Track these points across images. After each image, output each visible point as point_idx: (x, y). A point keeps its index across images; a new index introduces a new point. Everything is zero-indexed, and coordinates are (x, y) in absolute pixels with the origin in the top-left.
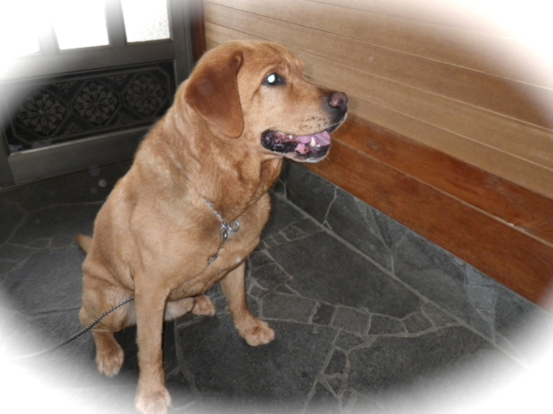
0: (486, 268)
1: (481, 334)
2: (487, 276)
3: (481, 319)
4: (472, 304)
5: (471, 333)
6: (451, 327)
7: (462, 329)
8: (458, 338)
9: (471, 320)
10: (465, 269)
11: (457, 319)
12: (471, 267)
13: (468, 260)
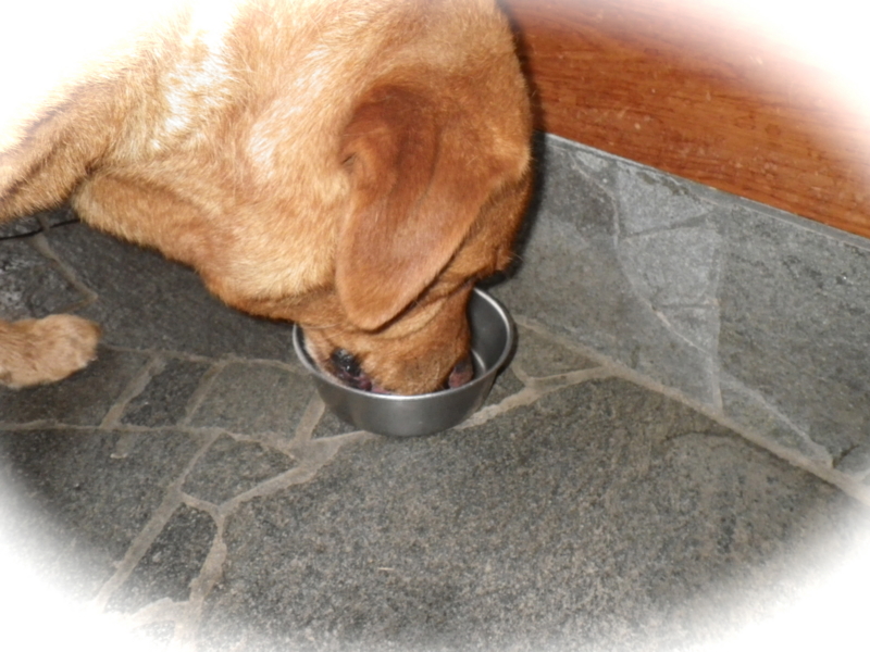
0: (684, 153)
1: (673, 393)
2: (689, 184)
3: (674, 346)
4: (642, 299)
5: (643, 394)
6: (583, 384)
7: (615, 385)
8: (609, 412)
9: (641, 355)
10: (613, 181)
11: (601, 357)
12: (634, 167)
13: (625, 147)
